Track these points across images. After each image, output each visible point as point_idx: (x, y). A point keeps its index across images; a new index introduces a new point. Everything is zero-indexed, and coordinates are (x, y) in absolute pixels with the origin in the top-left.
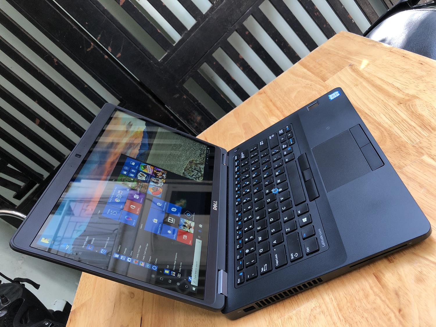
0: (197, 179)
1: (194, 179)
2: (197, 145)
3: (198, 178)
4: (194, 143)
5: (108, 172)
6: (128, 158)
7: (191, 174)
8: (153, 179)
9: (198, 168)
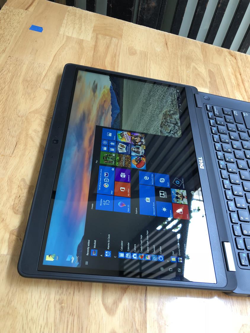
0: (176, 135)
1: (172, 135)
2: (166, 90)
3: (176, 132)
4: (162, 88)
5: (89, 154)
6: (103, 128)
7: (168, 130)
8: (133, 148)
9: (173, 120)
